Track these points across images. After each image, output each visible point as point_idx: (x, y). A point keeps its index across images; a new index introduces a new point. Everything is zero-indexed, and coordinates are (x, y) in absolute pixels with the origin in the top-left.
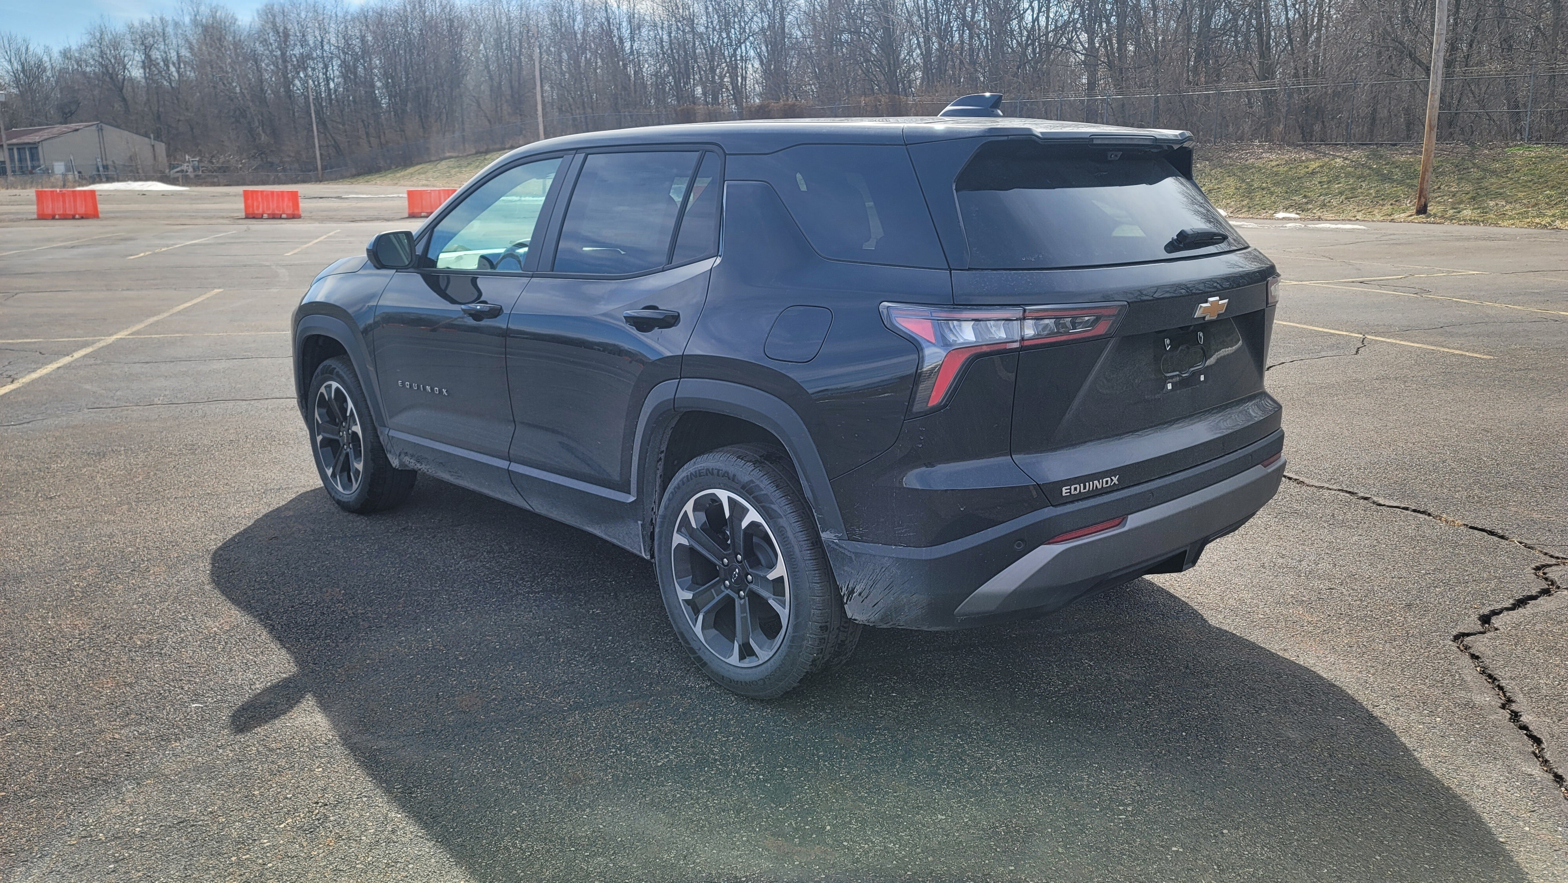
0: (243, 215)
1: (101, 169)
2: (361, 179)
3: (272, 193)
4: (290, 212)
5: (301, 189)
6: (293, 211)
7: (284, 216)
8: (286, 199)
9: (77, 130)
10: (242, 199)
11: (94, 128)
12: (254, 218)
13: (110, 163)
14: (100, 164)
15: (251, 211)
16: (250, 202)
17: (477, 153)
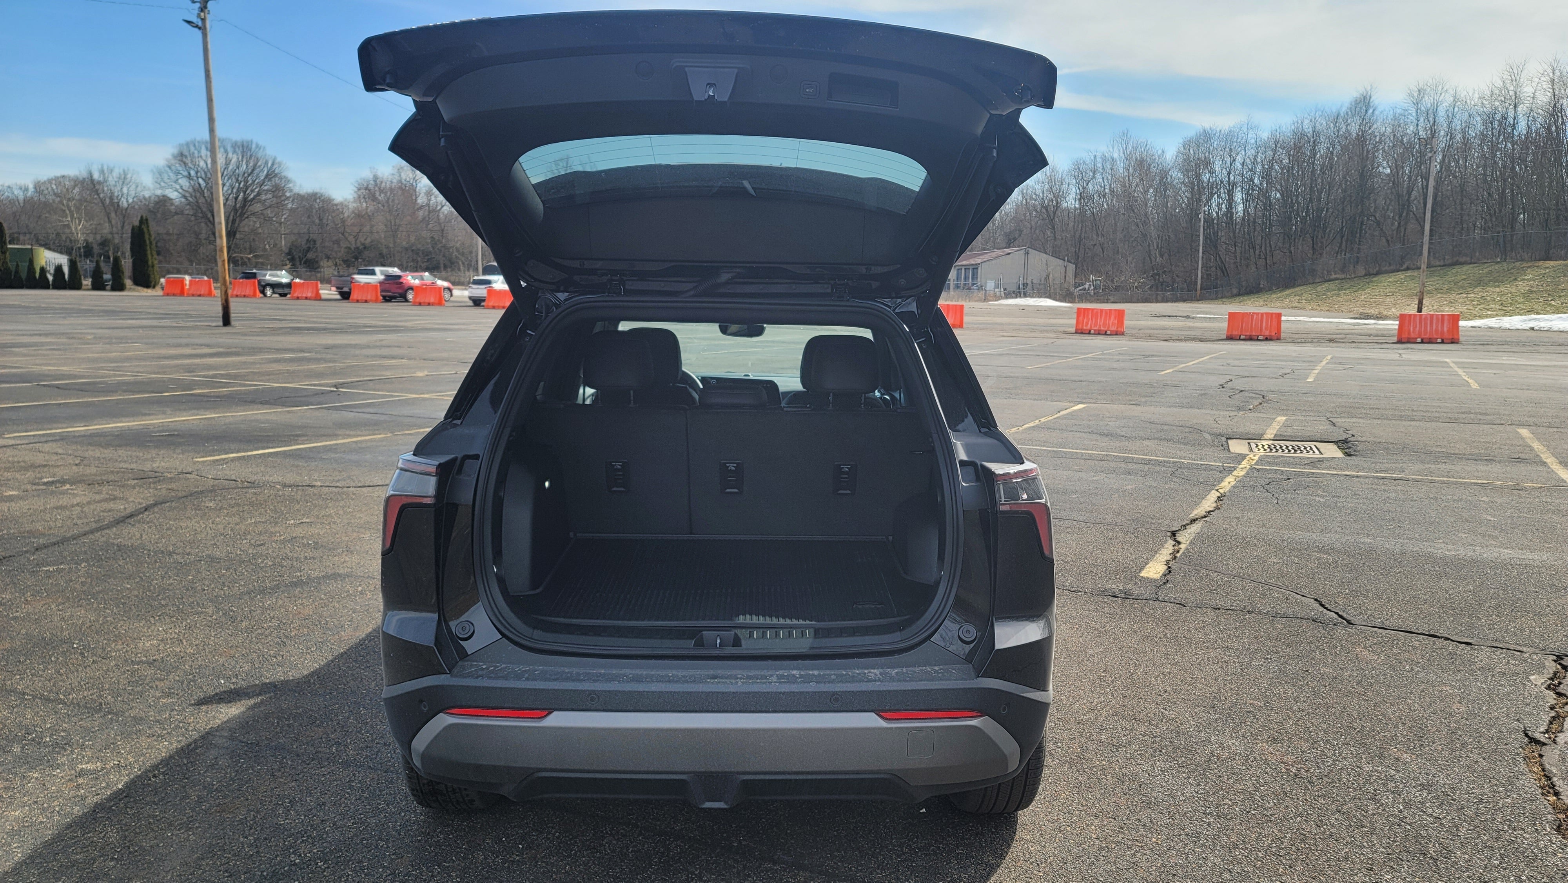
0: (1073, 330)
1: (1021, 286)
2: (1237, 299)
3: (1102, 310)
4: (1114, 329)
5: (1128, 308)
6: (1117, 328)
7: (1108, 332)
8: (1113, 317)
9: (1009, 254)
10: (1075, 316)
11: (1022, 252)
12: (1082, 333)
13: (1029, 282)
14: (1021, 282)
15: (1080, 327)
16: (1081, 318)
17: (1366, 275)
